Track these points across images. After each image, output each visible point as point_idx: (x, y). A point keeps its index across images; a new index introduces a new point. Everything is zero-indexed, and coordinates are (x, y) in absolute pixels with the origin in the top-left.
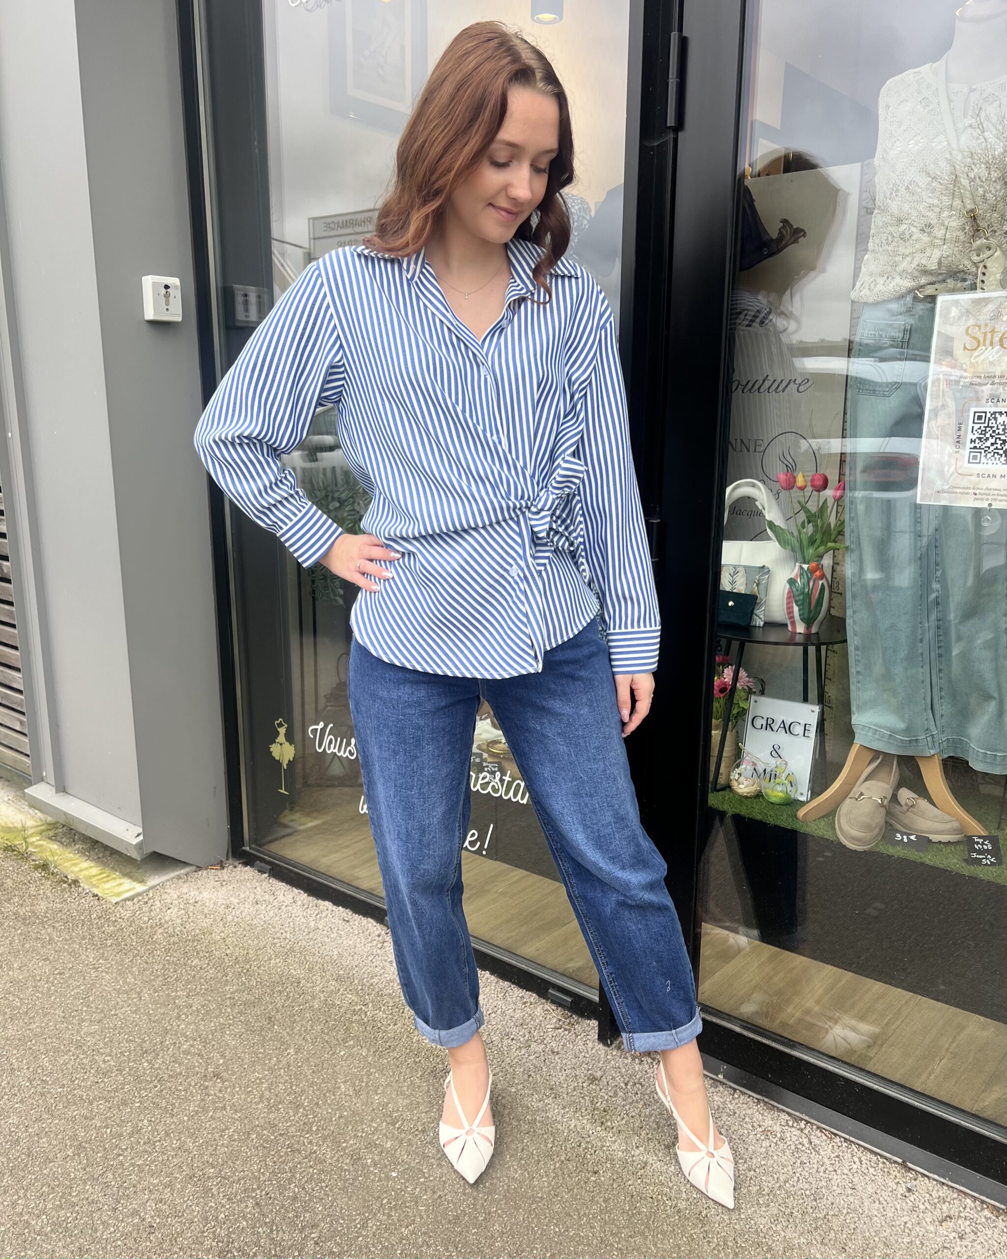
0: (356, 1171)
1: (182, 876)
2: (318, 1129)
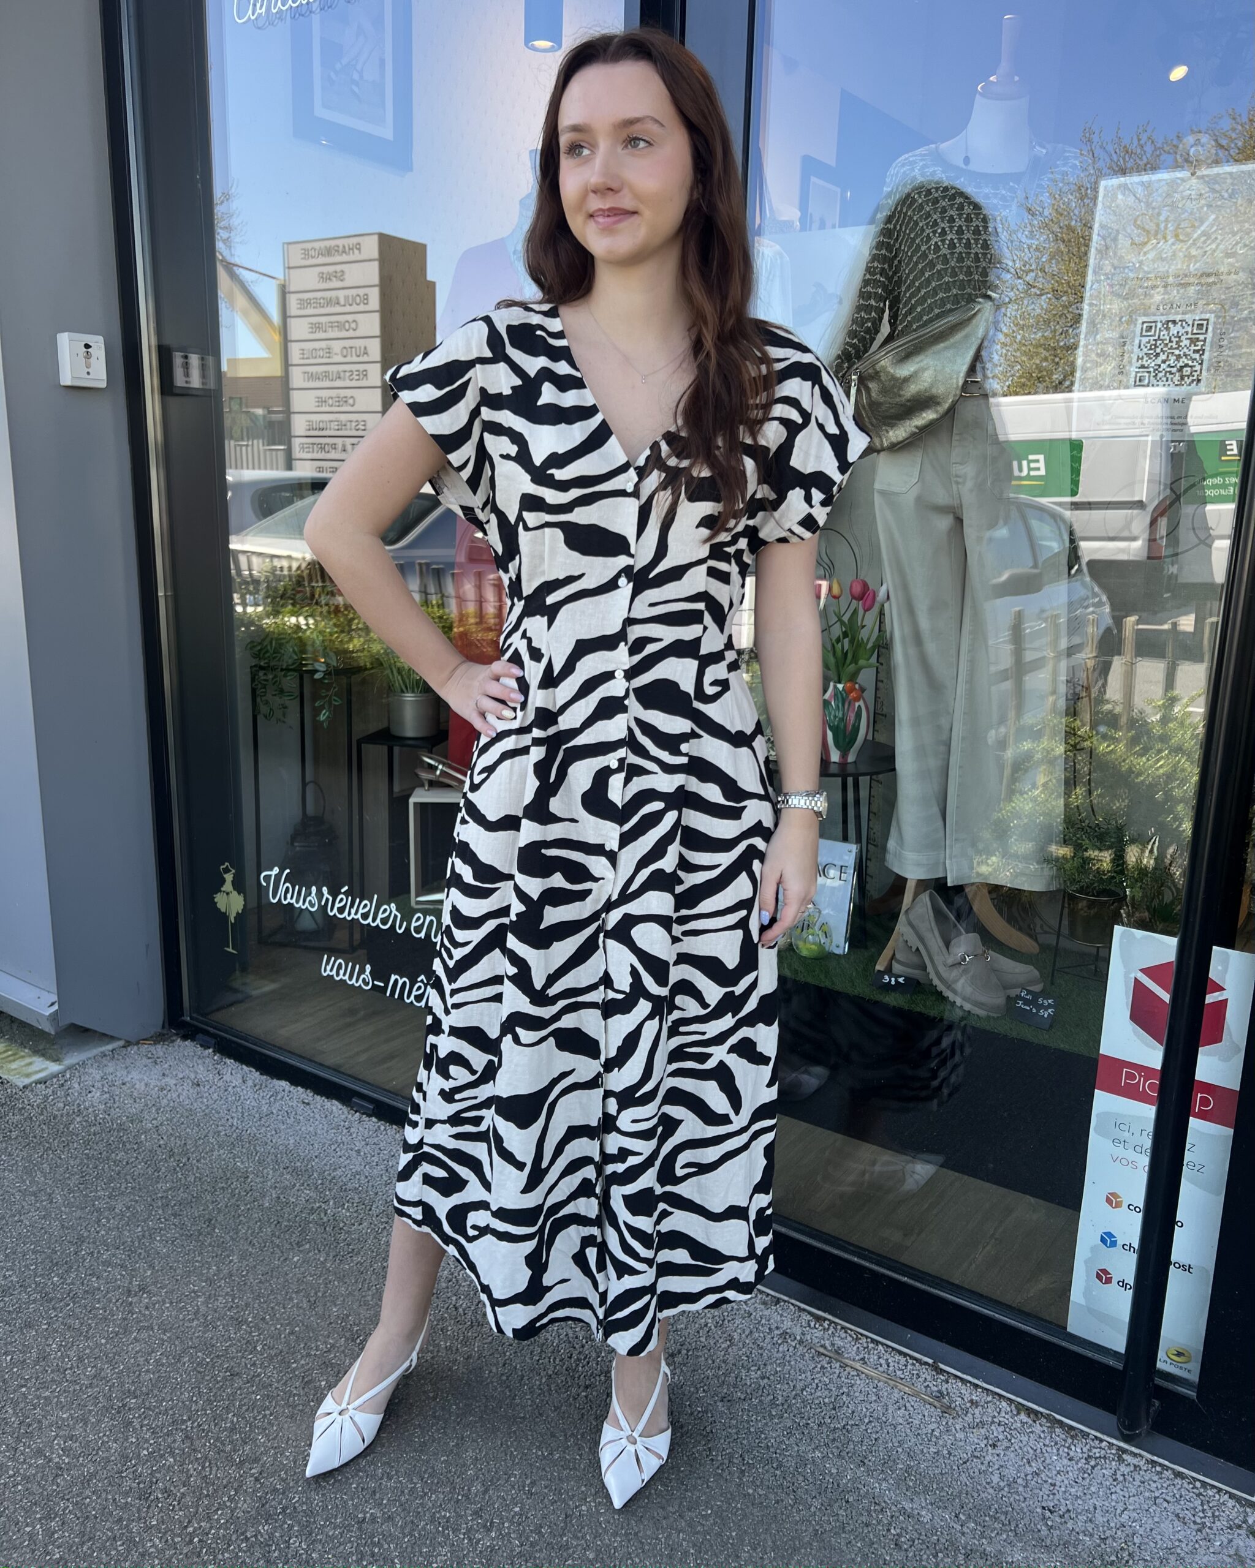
1: (107, 1053)
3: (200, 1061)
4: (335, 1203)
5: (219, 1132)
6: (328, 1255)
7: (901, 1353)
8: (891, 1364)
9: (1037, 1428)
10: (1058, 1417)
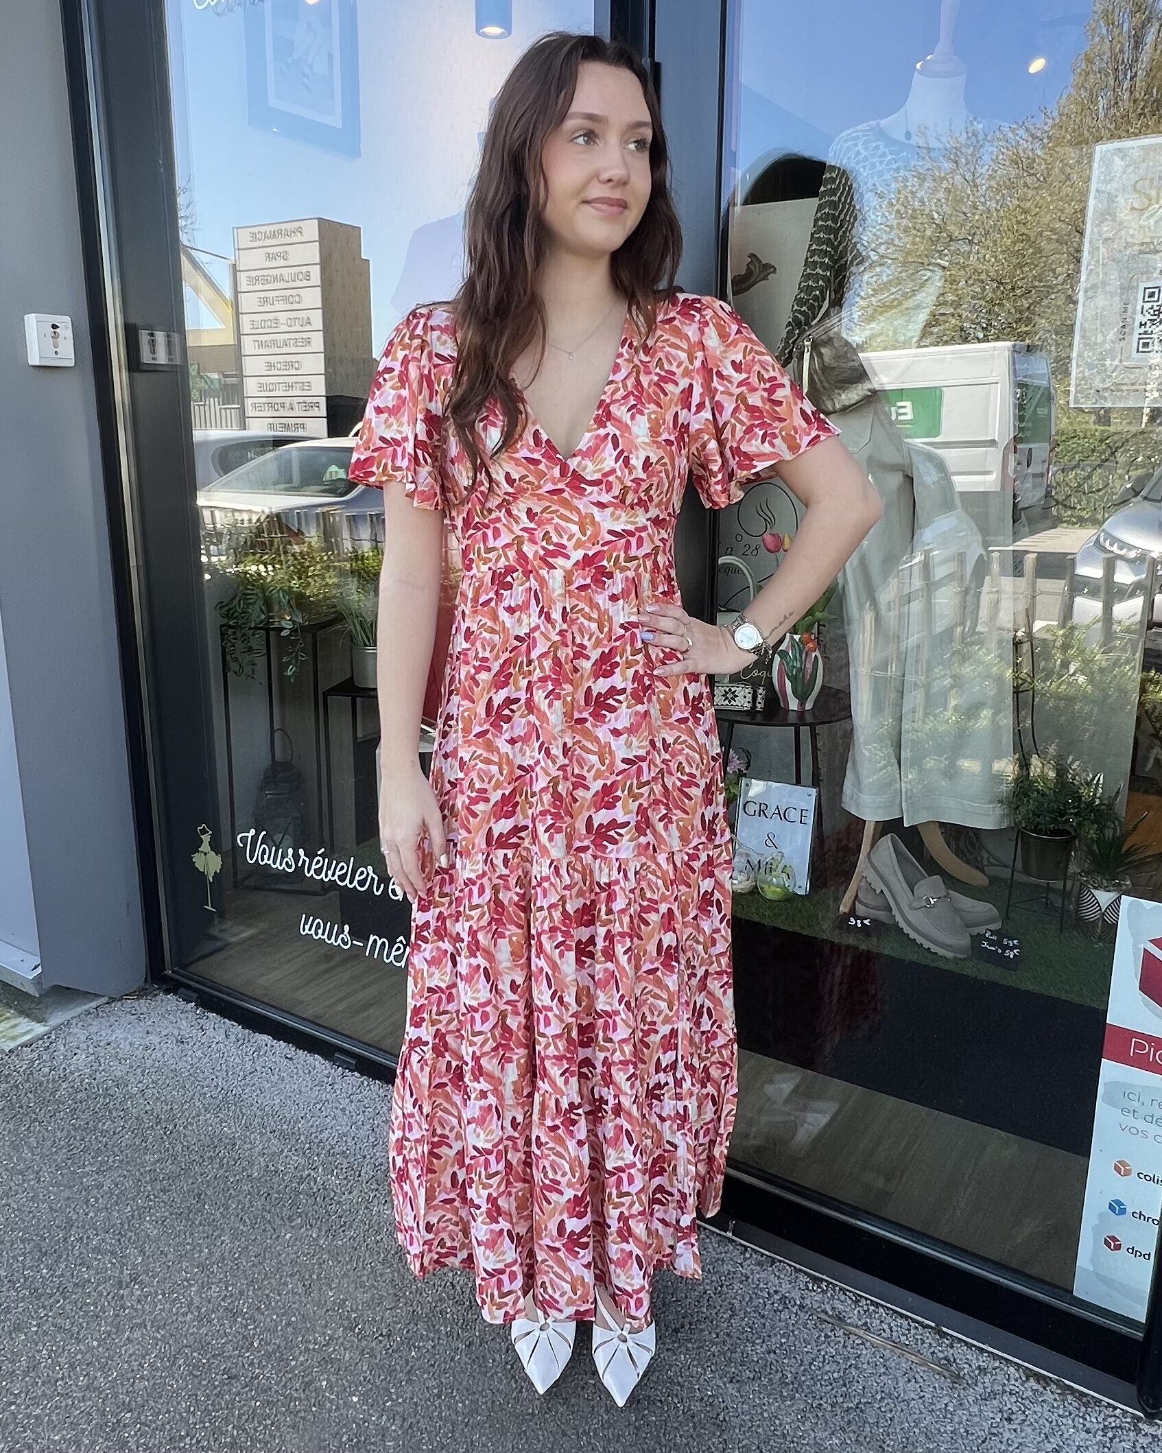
0: (307, 1398)
1: (92, 1011)
2: (260, 1343)
3: (183, 1016)
4: (324, 1170)
5: (205, 1094)
6: (320, 1229)
7: (902, 1316)
8: (894, 1328)
9: (1049, 1397)
10: (1067, 1382)
